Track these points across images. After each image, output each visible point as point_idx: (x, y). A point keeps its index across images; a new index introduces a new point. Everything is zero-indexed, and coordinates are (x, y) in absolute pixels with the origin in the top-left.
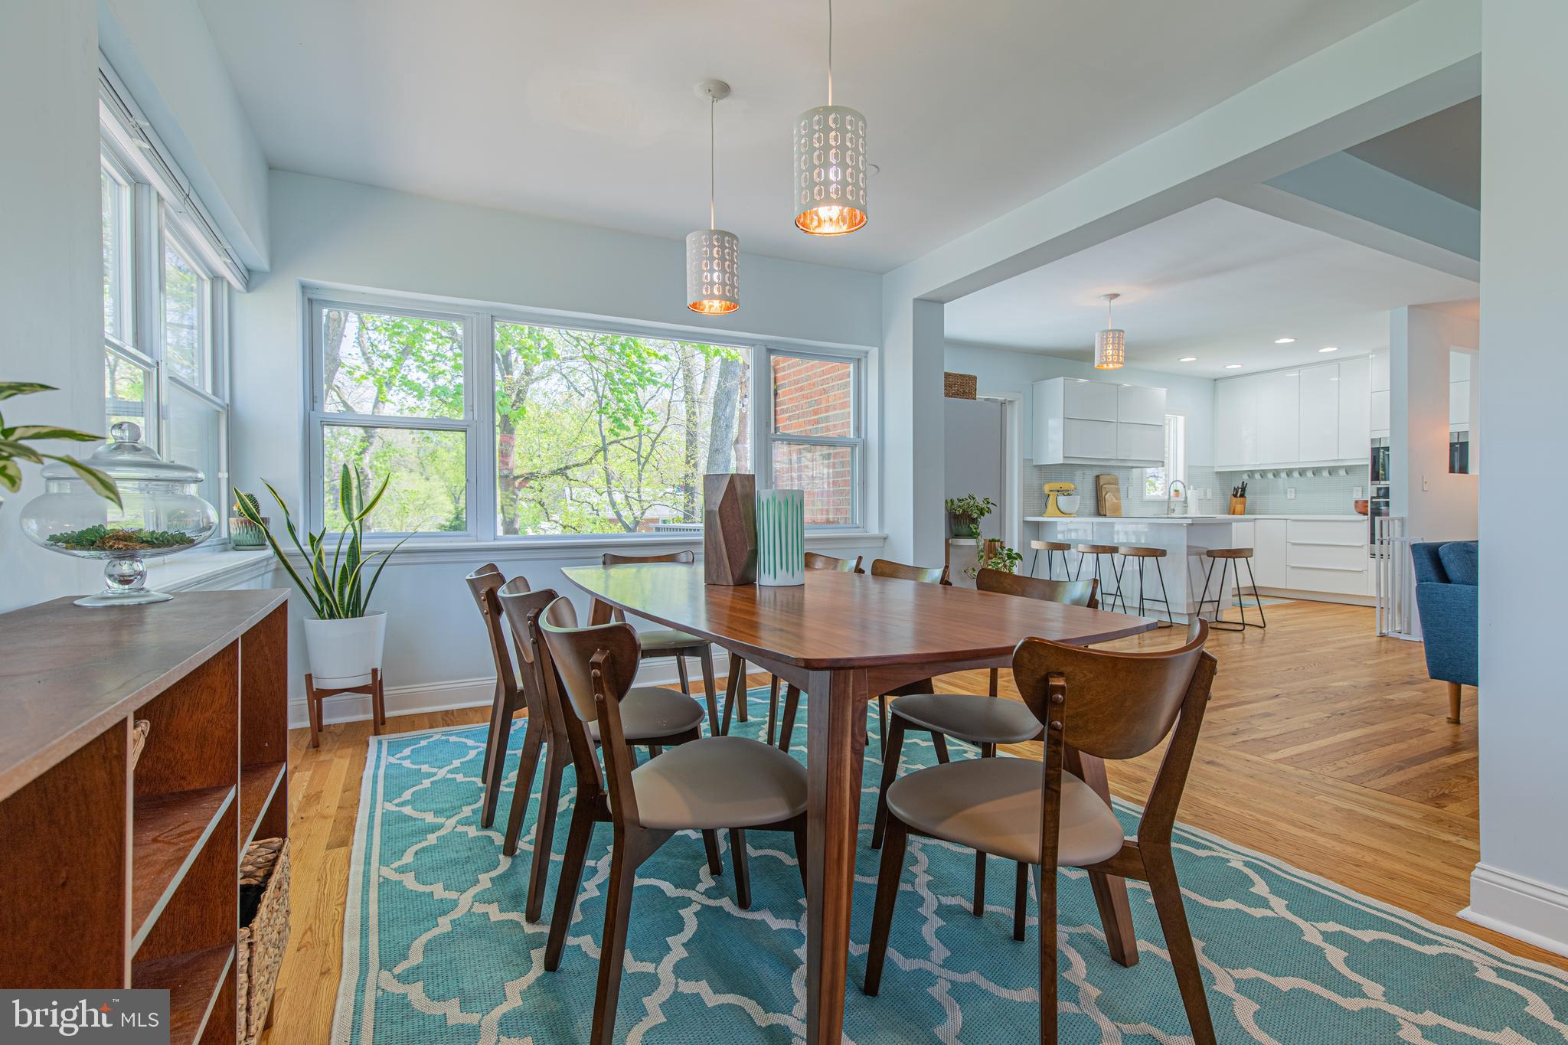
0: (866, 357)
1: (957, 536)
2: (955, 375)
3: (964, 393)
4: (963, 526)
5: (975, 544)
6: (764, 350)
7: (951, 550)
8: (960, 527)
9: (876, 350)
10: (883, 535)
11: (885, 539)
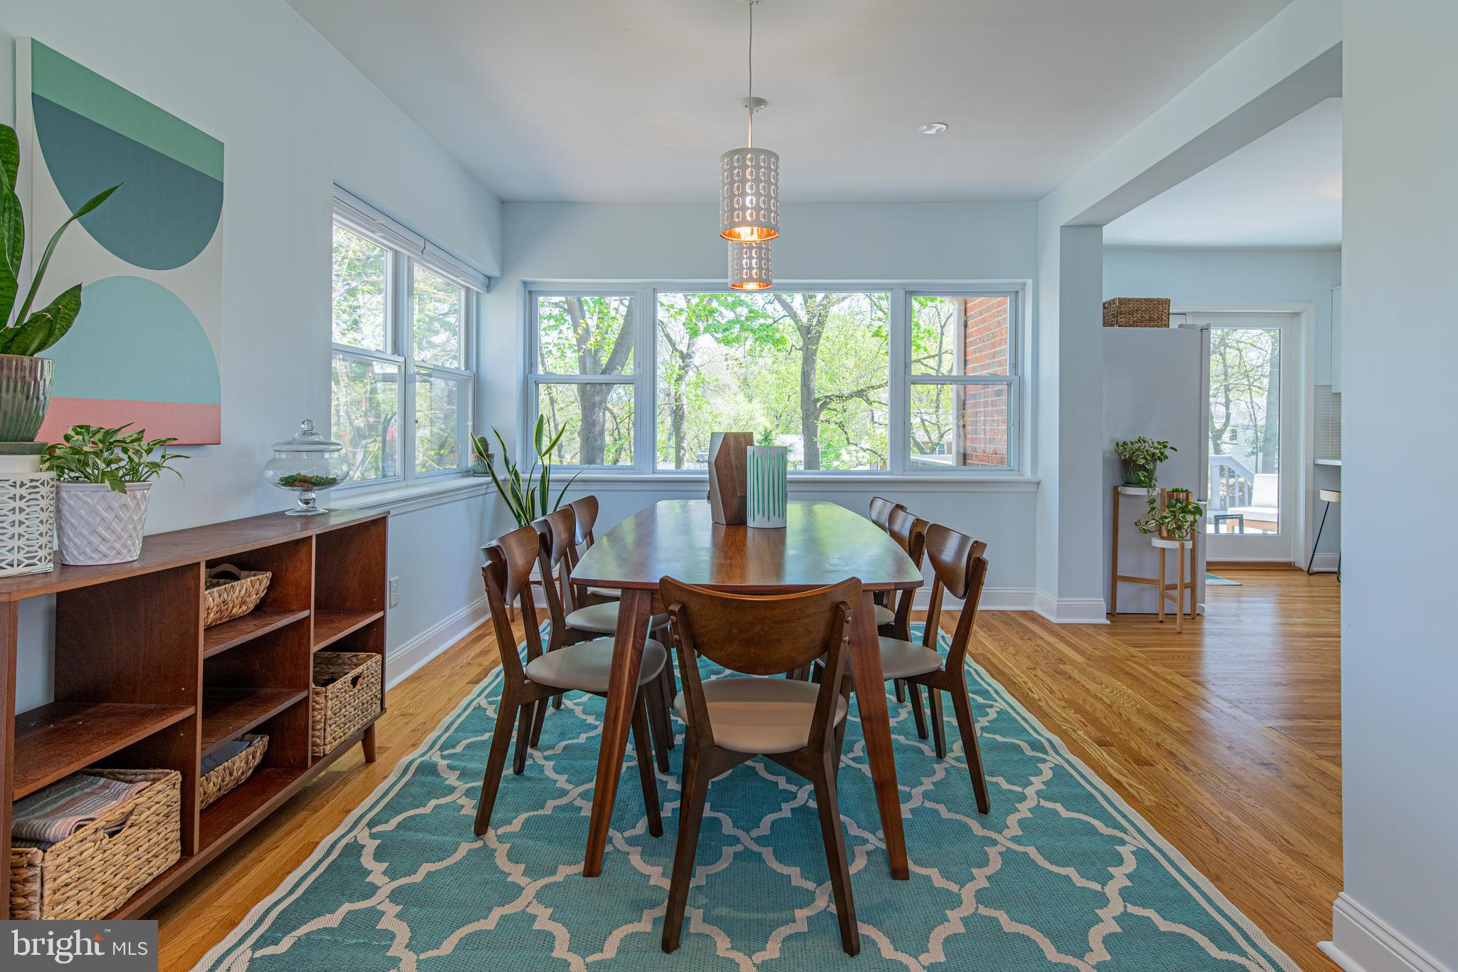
0: (1023, 289)
1: (1127, 484)
2: (1138, 300)
3: (1151, 319)
4: (1132, 473)
5: (1146, 494)
6: (902, 293)
7: (1121, 499)
8: (1129, 474)
9: (1030, 282)
10: (1035, 479)
11: (1038, 483)
